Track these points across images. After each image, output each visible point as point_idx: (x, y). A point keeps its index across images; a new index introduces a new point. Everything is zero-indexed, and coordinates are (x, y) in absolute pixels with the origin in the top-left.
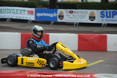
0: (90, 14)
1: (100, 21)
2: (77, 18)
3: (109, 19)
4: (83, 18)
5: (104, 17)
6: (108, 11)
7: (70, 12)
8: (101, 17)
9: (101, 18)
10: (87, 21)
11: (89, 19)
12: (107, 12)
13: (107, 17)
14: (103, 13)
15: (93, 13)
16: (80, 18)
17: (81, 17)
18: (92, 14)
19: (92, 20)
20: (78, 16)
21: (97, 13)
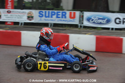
0: (28, 14)
3: (47, 18)
4: (21, 18)
5: (42, 16)
7: (8, 12)
8: (40, 16)
9: (40, 18)
12: (46, 12)
15: (31, 13)
17: (19, 17)
18: (30, 14)
20: (16, 16)
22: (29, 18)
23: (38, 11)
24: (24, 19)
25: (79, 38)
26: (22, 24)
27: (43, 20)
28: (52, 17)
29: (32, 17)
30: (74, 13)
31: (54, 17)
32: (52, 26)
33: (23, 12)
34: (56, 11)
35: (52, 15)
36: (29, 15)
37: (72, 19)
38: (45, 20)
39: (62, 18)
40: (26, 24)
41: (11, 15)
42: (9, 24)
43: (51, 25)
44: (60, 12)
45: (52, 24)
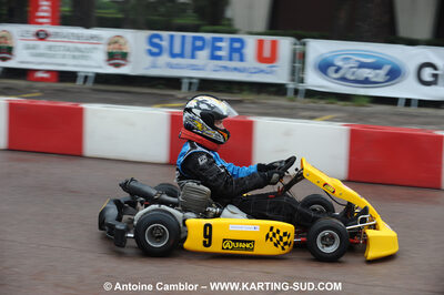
1: (147, 69)
2: (64, 57)
4: (83, 57)
6: (178, 35)
7: (37, 34)
10: (100, 67)
11: (109, 60)
13: (173, 55)
14: (156, 40)
15: (121, 41)
16: (74, 57)
17: (76, 54)
18: (116, 42)
19: (117, 65)
20: (68, 50)
21: (134, 40)
22: (111, 56)
23: (144, 35)
24: (96, 63)
25: (287, 133)
26: (86, 77)
27: (163, 67)
28: (193, 57)
29: (124, 56)
30: (274, 44)
31: (203, 55)
32: (194, 88)
33: (92, 37)
34: (208, 36)
35: (195, 49)
36: (114, 49)
37: (264, 66)
38: (171, 66)
39: (231, 59)
40: (101, 79)
41: (50, 48)
42: (42, 79)
43: (190, 84)
44: (221, 40)
45: (195, 81)
